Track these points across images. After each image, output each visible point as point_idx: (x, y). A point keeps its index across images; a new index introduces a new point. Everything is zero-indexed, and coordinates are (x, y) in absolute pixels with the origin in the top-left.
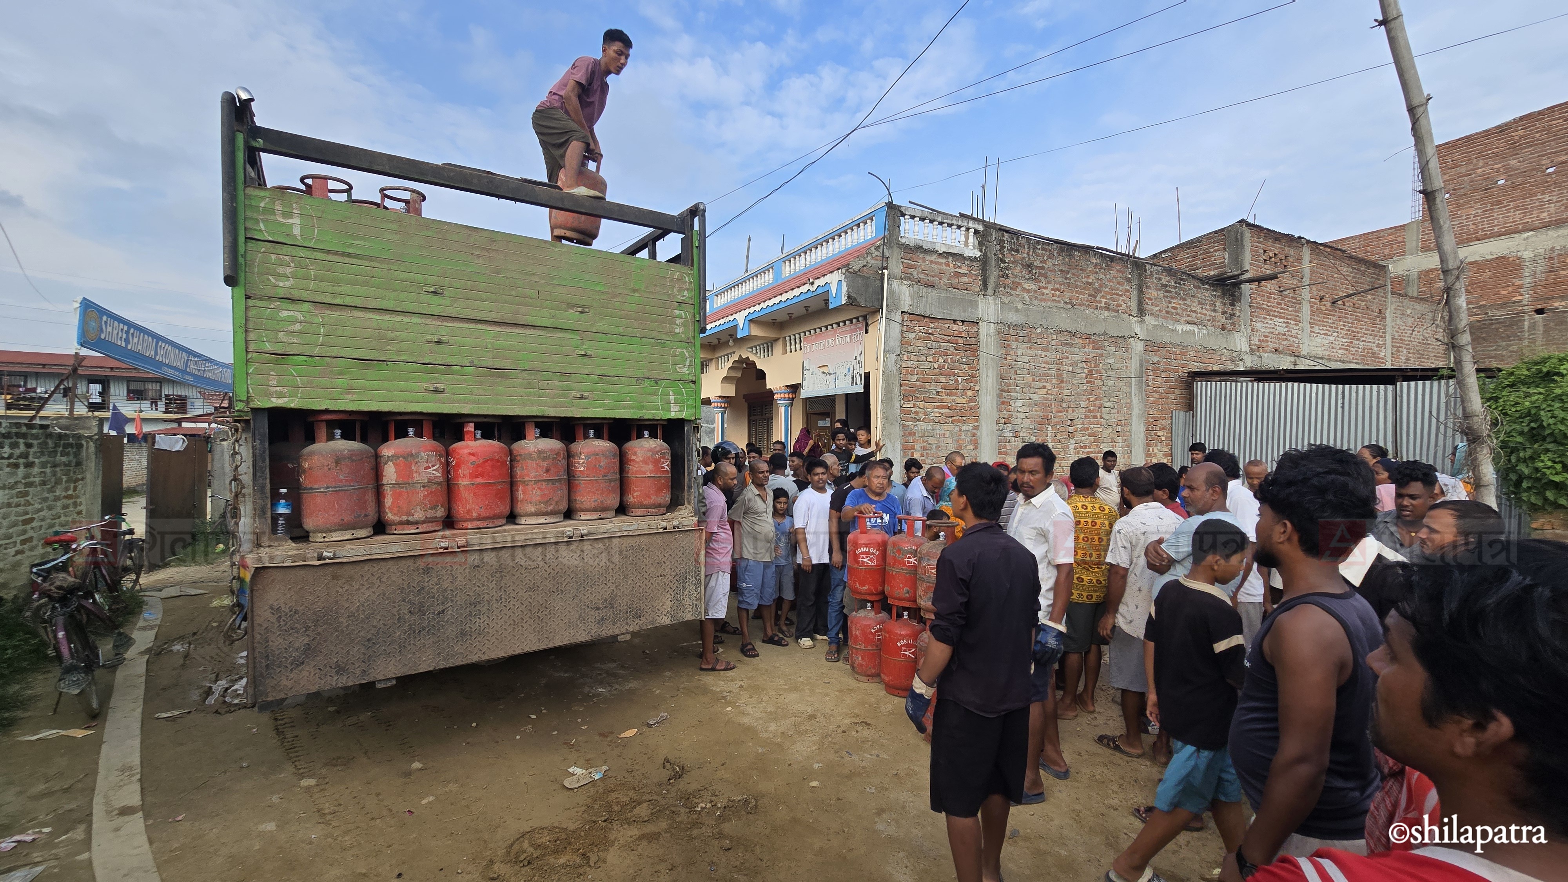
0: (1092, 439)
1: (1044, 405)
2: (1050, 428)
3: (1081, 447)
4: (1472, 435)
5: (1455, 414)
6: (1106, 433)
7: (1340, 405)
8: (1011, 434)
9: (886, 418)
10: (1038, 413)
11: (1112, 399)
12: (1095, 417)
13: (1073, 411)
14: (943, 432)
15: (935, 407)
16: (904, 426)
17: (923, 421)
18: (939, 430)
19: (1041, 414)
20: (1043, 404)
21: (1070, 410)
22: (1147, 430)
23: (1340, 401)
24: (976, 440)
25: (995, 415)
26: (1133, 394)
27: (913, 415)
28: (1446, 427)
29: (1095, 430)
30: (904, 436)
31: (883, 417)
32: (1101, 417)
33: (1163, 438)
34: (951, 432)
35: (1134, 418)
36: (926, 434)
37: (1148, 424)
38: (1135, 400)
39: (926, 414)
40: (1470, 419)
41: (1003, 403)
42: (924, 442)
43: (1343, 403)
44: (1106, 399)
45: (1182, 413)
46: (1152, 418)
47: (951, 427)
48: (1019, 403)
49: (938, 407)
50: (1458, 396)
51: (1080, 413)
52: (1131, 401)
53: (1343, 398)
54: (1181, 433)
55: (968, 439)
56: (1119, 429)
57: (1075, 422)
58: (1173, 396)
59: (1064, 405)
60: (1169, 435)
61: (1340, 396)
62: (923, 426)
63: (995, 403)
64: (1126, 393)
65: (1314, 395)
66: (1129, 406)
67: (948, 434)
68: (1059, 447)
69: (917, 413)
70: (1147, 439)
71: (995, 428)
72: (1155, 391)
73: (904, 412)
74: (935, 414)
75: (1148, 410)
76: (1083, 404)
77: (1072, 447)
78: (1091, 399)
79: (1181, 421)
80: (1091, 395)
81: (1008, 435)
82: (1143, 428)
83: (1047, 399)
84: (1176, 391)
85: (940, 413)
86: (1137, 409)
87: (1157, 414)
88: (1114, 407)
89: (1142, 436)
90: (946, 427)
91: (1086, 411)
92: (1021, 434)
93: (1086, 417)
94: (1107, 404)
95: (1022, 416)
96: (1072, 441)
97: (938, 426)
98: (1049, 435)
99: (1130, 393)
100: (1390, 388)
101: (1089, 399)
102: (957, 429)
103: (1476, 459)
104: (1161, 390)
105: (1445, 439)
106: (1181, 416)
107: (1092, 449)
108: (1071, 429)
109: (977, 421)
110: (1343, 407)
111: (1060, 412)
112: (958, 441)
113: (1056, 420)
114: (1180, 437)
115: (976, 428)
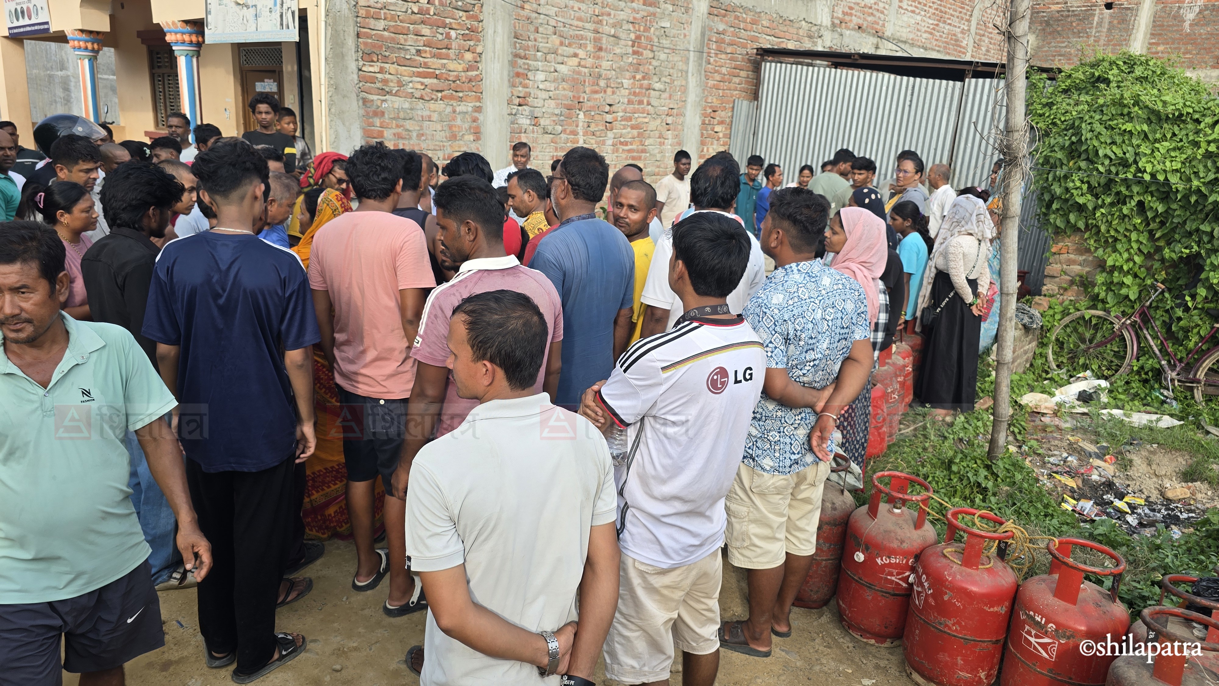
0: (635, 132)
1: (575, 82)
2: (581, 115)
3: (621, 143)
4: (1010, 154)
5: (997, 127)
6: (653, 125)
7: (908, 103)
8: (528, 122)
9: (335, 87)
10: (565, 92)
11: (663, 79)
12: (641, 102)
13: (613, 93)
14: (428, 113)
15: (414, 75)
16: (365, 101)
17: (396, 95)
18: (422, 109)
19: (571, 94)
20: (574, 79)
21: (609, 90)
22: (704, 123)
23: (908, 98)
24: (478, 127)
25: (506, 91)
26: (690, 74)
27: (379, 85)
28: (988, 143)
29: (640, 120)
30: (367, 115)
31: (330, 85)
32: (649, 104)
33: (721, 135)
34: (440, 114)
35: (689, 106)
36: (402, 115)
37: (705, 115)
38: (693, 82)
39: (400, 84)
40: (1011, 134)
41: (518, 75)
42: (398, 126)
43: (911, 101)
44: (656, 79)
45: (745, 103)
46: (711, 107)
47: (440, 106)
48: (541, 76)
49: (419, 75)
50: (1005, 104)
51: (622, 96)
52: (687, 83)
53: (912, 94)
54: (741, 128)
55: (466, 125)
56: (669, 120)
57: (614, 108)
58: (737, 80)
59: (602, 83)
60: (728, 132)
61: (909, 92)
62: (393, 103)
63: (506, 73)
64: (682, 71)
65: (884, 88)
66: (684, 89)
67: (435, 117)
68: (593, 141)
69: (385, 82)
70: (702, 135)
71: (506, 110)
72: (716, 72)
73: (365, 78)
74: (414, 85)
75: (707, 97)
76: (626, 83)
77: (610, 142)
78: (638, 77)
79: (744, 113)
80: (637, 71)
81: (524, 122)
82: (698, 121)
83: (579, 73)
84: (743, 74)
85: (422, 84)
86: (693, 95)
87: (716, 103)
88: (665, 91)
89: (696, 131)
90: (432, 105)
91: (630, 94)
92: (542, 122)
93: (630, 102)
94: (657, 86)
95: (545, 95)
96: (610, 134)
97: (420, 104)
98: (581, 124)
99: (687, 72)
100: (959, 84)
101: (634, 77)
102: (449, 109)
103: (1008, 186)
104: (724, 70)
105: (984, 159)
106: (744, 106)
107: (634, 147)
108: (609, 118)
109: (479, 99)
110: (910, 106)
111: (596, 92)
112: (450, 127)
113: (590, 104)
114: (740, 134)
115: (478, 109)
